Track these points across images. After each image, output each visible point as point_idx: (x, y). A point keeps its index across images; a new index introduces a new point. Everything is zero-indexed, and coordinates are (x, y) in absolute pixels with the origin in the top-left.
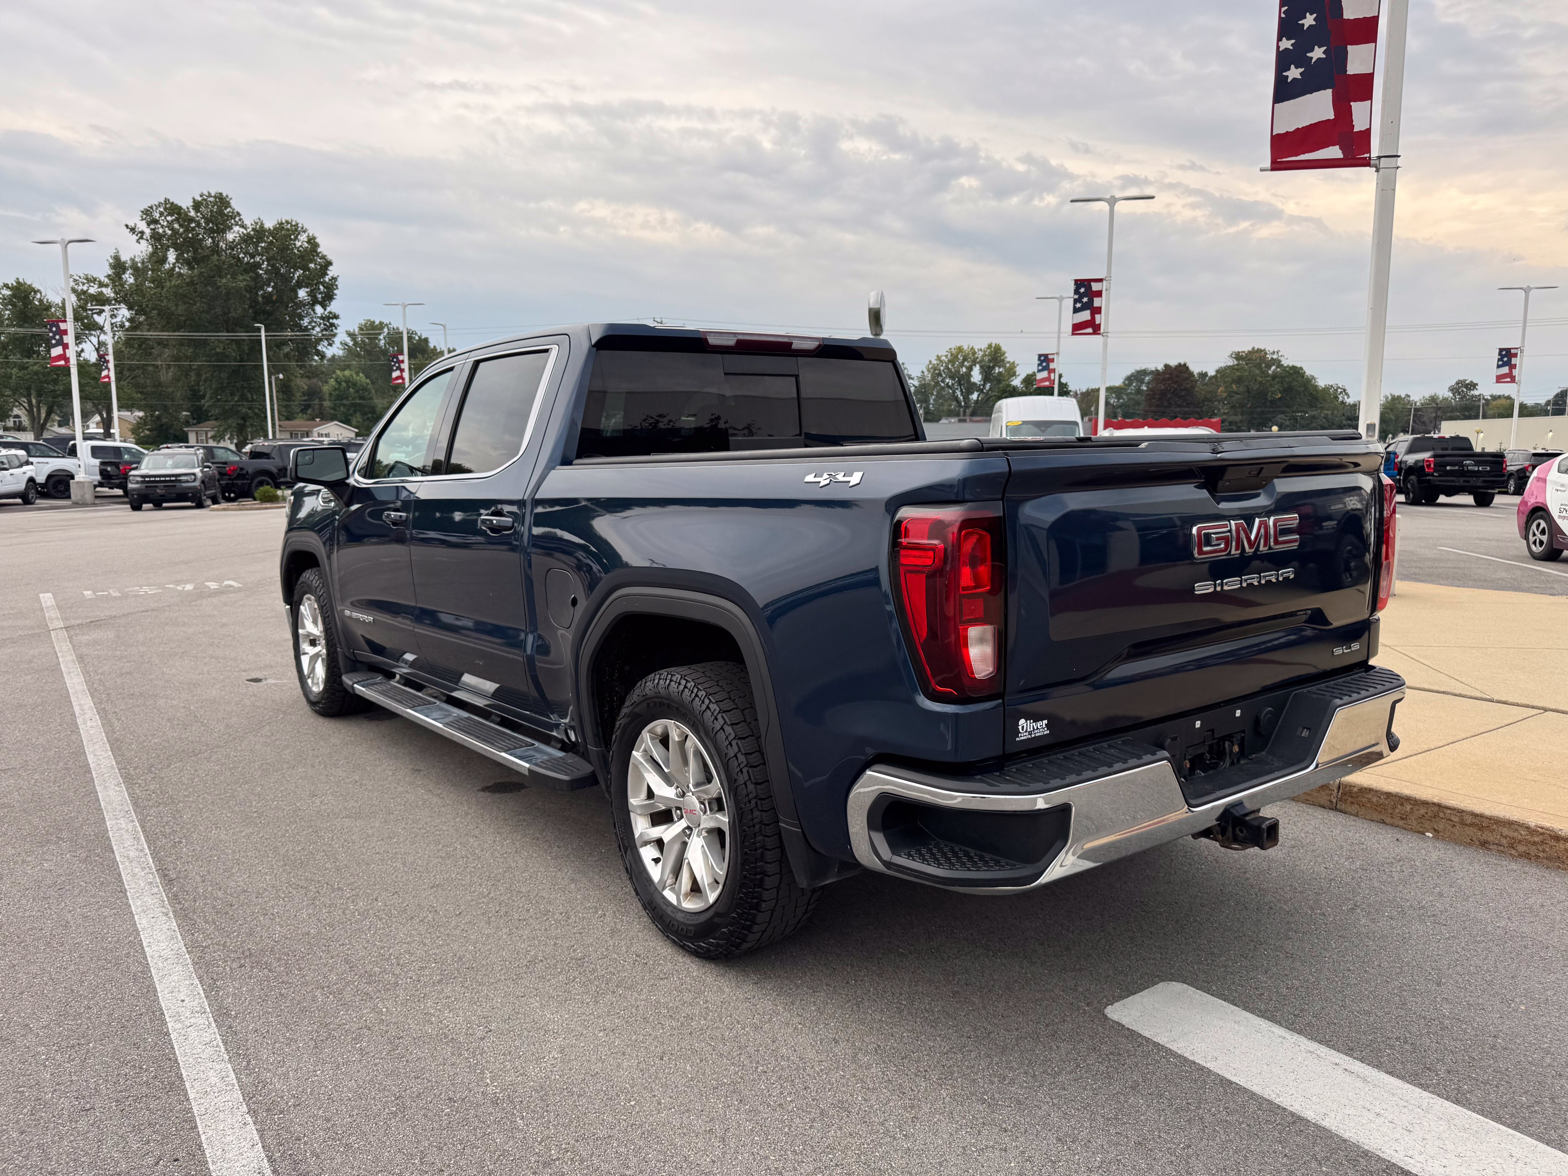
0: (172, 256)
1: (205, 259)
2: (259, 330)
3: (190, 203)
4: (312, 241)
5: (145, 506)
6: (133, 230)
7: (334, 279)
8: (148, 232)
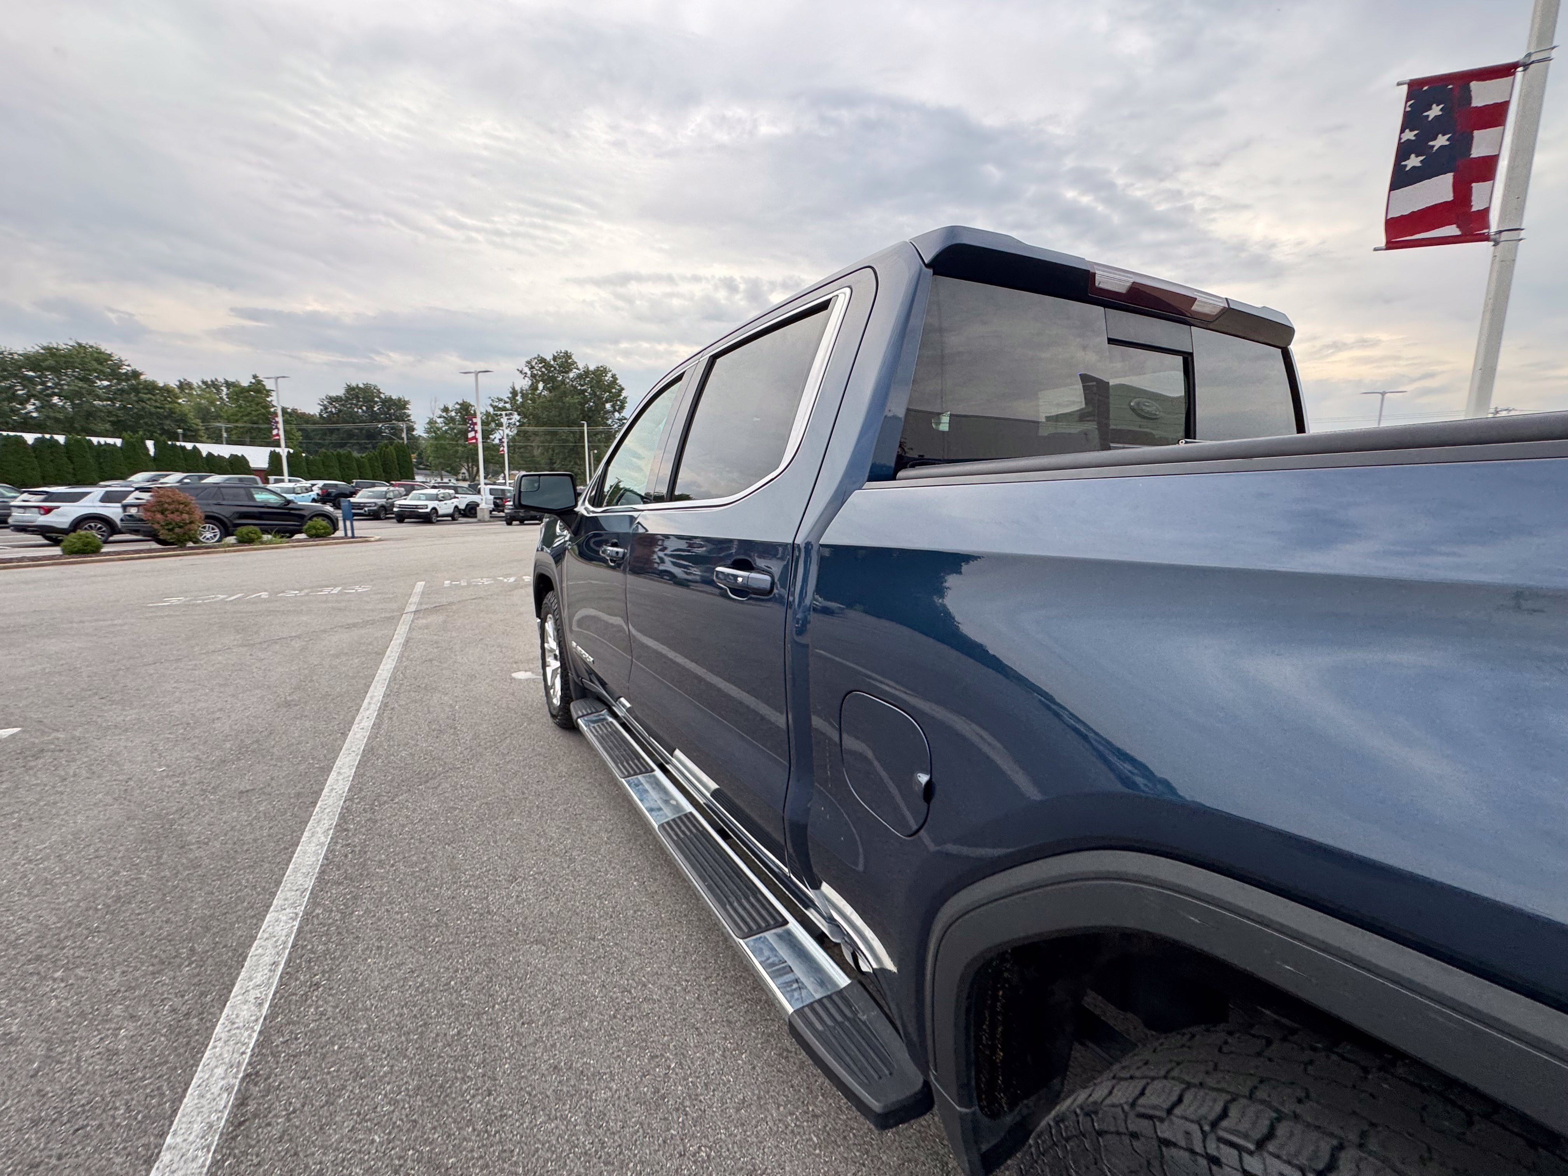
0: (541, 386)
1: (558, 387)
2: (583, 425)
3: (552, 357)
4: (613, 376)
5: (514, 523)
6: (521, 372)
7: (625, 398)
8: (529, 373)
